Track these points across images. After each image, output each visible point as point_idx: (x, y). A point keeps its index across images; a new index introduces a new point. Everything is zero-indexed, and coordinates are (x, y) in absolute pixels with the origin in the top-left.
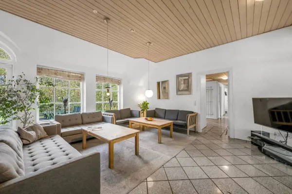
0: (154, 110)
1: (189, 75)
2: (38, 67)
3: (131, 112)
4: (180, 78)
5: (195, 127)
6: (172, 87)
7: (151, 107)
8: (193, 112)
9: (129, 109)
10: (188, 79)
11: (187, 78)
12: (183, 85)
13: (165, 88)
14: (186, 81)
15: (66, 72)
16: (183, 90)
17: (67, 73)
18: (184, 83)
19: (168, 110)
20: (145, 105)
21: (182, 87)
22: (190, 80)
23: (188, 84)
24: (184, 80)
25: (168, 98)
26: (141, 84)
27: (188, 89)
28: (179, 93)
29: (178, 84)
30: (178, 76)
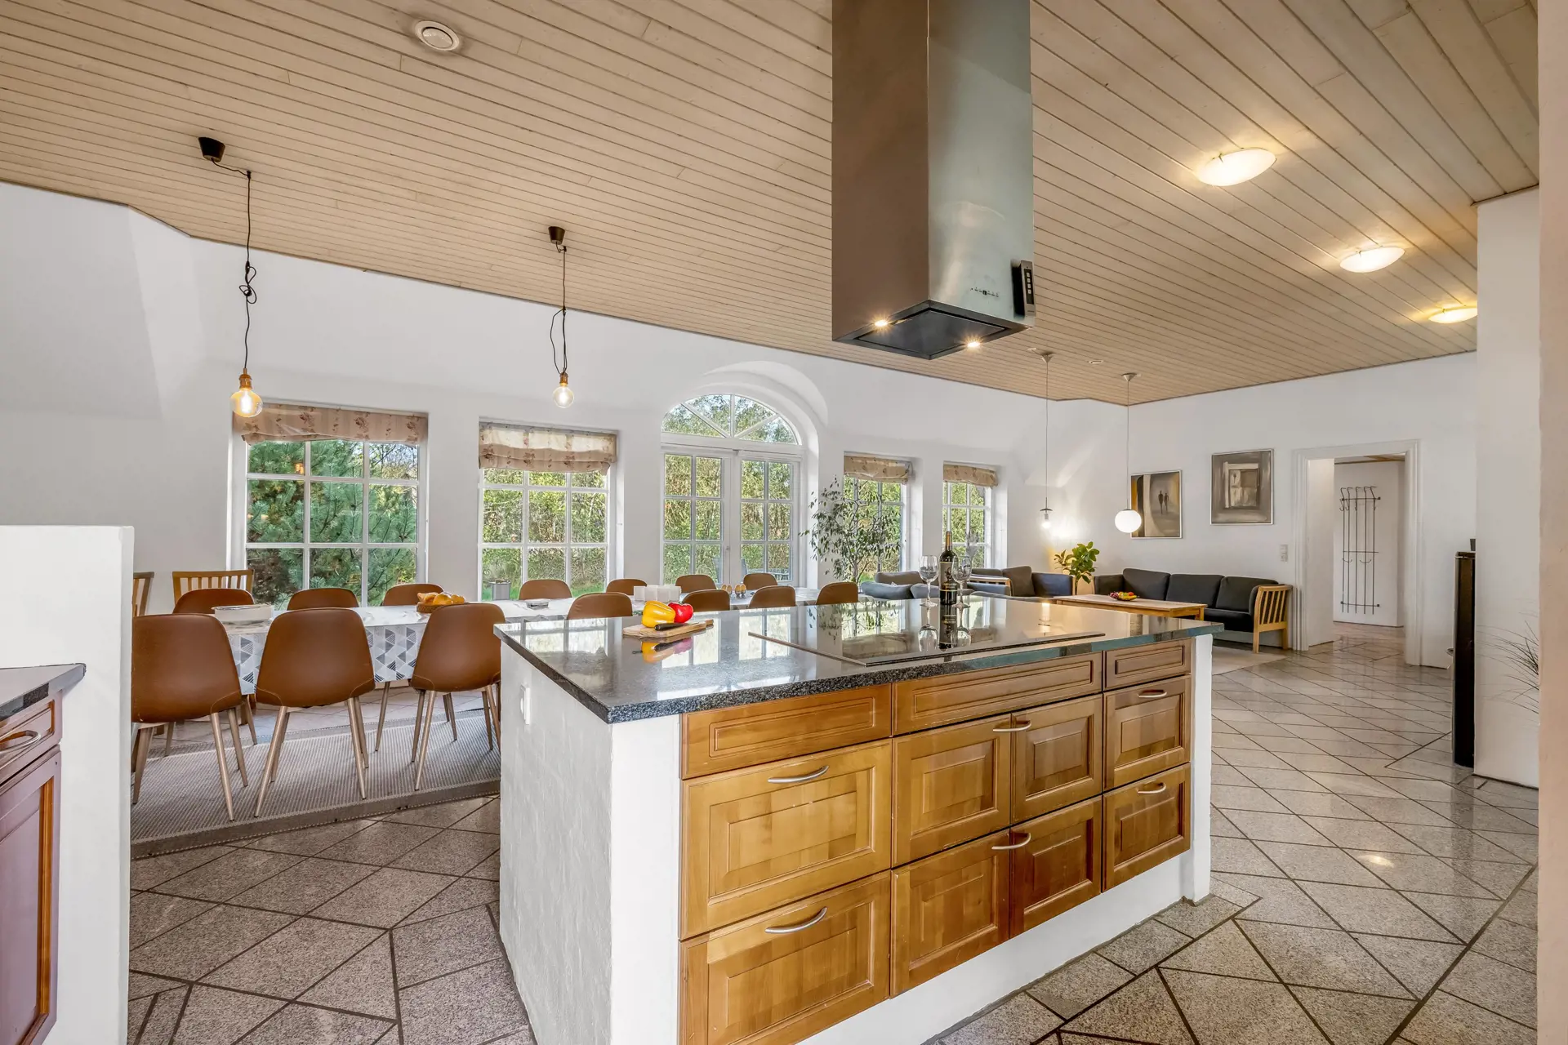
0: (1122, 578)
1: (1262, 458)
2: (849, 455)
3: (1035, 577)
4: (1227, 467)
5: (1282, 633)
6: (1195, 495)
7: (1106, 566)
8: (1274, 583)
9: (1028, 569)
10: (1258, 472)
11: (1255, 466)
12: (1239, 490)
13: (1163, 498)
14: (1253, 478)
15: (880, 460)
16: (1238, 508)
17: (882, 463)
18: (1243, 484)
19: (1176, 576)
20: (1084, 558)
21: (1236, 496)
22: (1265, 475)
23: (1259, 488)
24: (1243, 472)
25: (1176, 535)
26: (1062, 480)
27: (1258, 503)
28: (1222, 517)
29: (1219, 485)
30: (1219, 460)
